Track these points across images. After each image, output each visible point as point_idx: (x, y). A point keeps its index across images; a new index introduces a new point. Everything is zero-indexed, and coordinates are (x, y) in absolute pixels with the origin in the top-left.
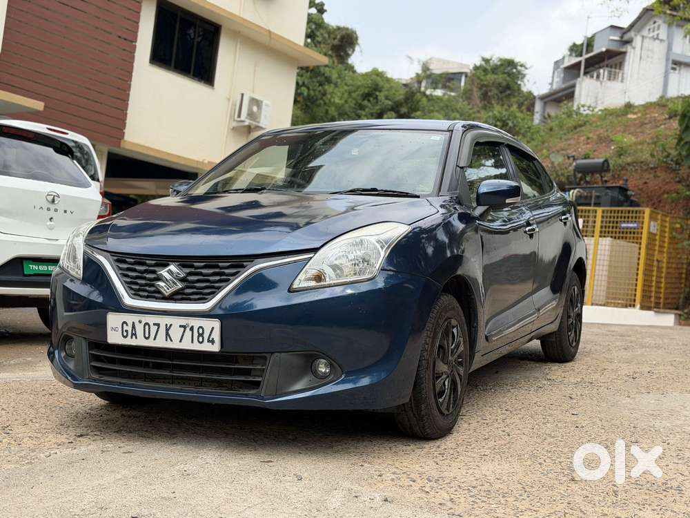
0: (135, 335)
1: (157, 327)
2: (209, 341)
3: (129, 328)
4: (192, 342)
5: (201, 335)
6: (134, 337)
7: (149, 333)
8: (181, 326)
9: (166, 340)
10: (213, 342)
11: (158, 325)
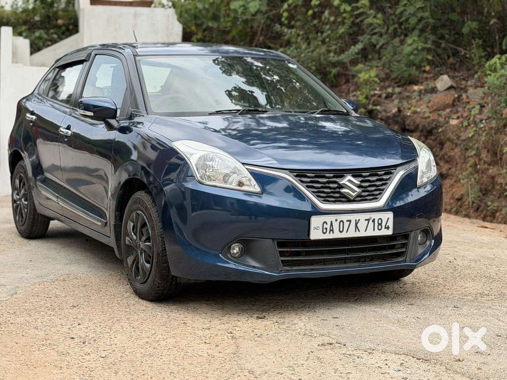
0: (333, 230)
1: (349, 222)
2: (385, 228)
3: (328, 226)
4: (374, 230)
5: (380, 224)
6: (331, 232)
7: (343, 228)
8: (366, 220)
9: (356, 231)
10: (388, 228)
11: (350, 221)
